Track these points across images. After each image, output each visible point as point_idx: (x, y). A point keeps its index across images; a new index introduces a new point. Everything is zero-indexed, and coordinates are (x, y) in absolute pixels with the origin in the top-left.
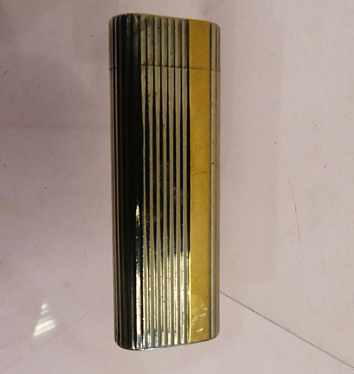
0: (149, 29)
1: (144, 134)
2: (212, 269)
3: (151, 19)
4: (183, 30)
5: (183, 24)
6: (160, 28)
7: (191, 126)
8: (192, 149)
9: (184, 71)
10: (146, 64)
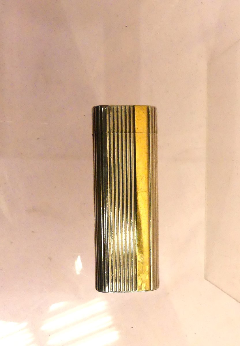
0: (111, 113)
1: (109, 170)
2: (151, 248)
3: (112, 107)
4: (131, 111)
5: (131, 108)
6: (117, 112)
7: (137, 166)
8: (138, 178)
9: (132, 135)
10: (110, 133)
